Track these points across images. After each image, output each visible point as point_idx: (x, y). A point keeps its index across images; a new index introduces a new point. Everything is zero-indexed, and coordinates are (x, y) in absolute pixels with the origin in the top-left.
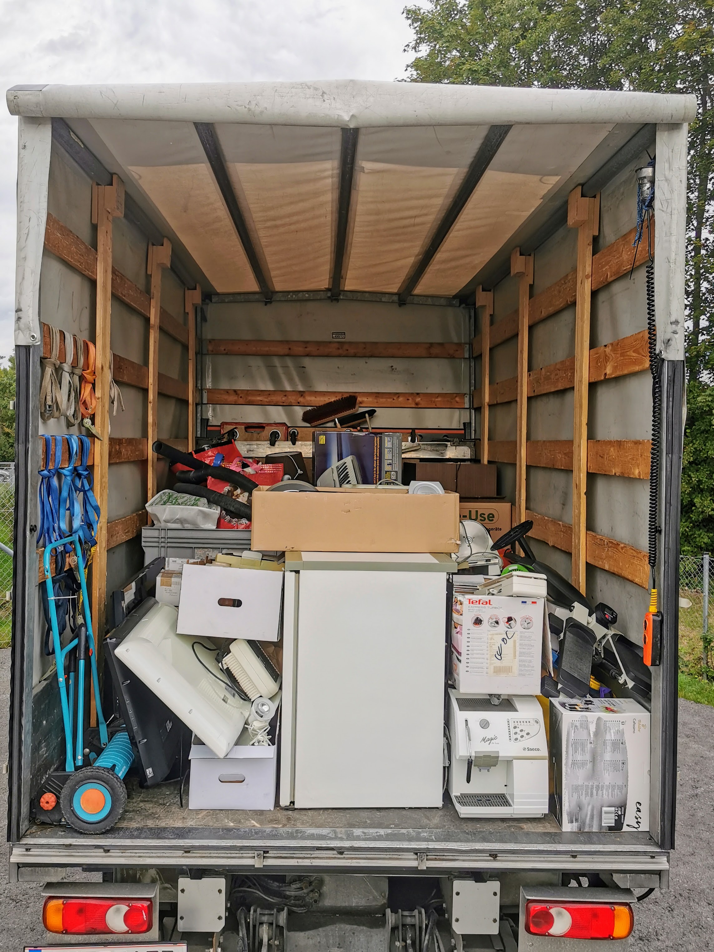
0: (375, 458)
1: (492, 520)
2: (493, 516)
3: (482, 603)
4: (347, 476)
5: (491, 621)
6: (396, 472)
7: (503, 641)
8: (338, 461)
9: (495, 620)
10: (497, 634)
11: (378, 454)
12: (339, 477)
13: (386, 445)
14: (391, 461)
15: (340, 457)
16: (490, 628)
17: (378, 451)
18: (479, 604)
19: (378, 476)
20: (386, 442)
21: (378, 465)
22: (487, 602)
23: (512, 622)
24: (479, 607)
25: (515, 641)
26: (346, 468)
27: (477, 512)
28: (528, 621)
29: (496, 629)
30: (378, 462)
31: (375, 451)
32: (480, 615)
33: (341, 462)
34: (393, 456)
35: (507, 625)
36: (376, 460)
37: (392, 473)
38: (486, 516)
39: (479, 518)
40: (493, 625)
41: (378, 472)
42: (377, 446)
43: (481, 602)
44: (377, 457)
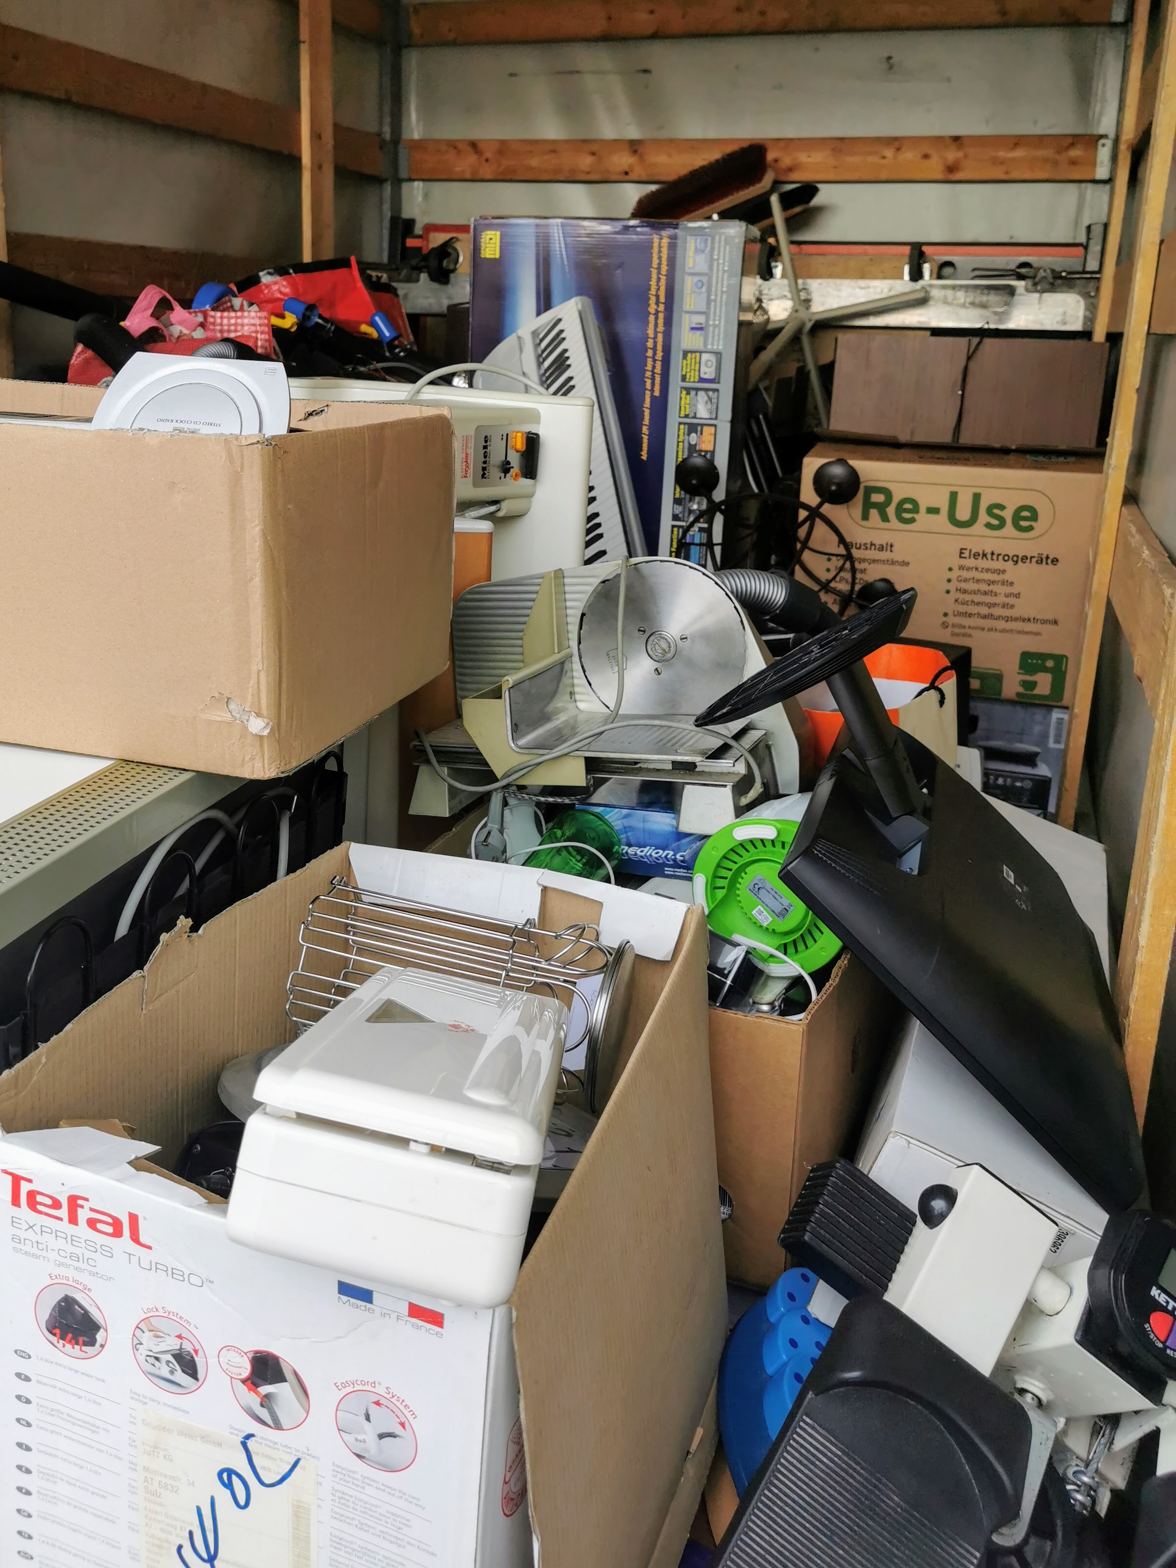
0: (652, 309)
1: (1030, 529)
2: (1034, 516)
3: (92, 1224)
4: (562, 364)
5: (148, 1342)
6: (718, 354)
7: (229, 1486)
8: (539, 313)
9: (173, 1344)
10: (187, 1433)
11: (662, 293)
12: (540, 364)
13: (690, 263)
14: (701, 319)
15: (545, 303)
16: (147, 1387)
17: (663, 283)
18: (73, 1219)
19: (659, 365)
20: (691, 252)
21: (661, 328)
22: (117, 1224)
23: (281, 1390)
24: (73, 1239)
25: (299, 1513)
26: (559, 339)
27: (977, 498)
28: (383, 1421)
29: (183, 1401)
30: (661, 321)
31: (653, 283)
32: (86, 1289)
33: (548, 317)
34: (709, 301)
35: (253, 1400)
36: (657, 313)
37: (705, 357)
38: (1008, 514)
39: (983, 517)
40: (165, 1371)
41: (659, 354)
42: (659, 269)
43: (83, 1215)
44: (657, 303)
